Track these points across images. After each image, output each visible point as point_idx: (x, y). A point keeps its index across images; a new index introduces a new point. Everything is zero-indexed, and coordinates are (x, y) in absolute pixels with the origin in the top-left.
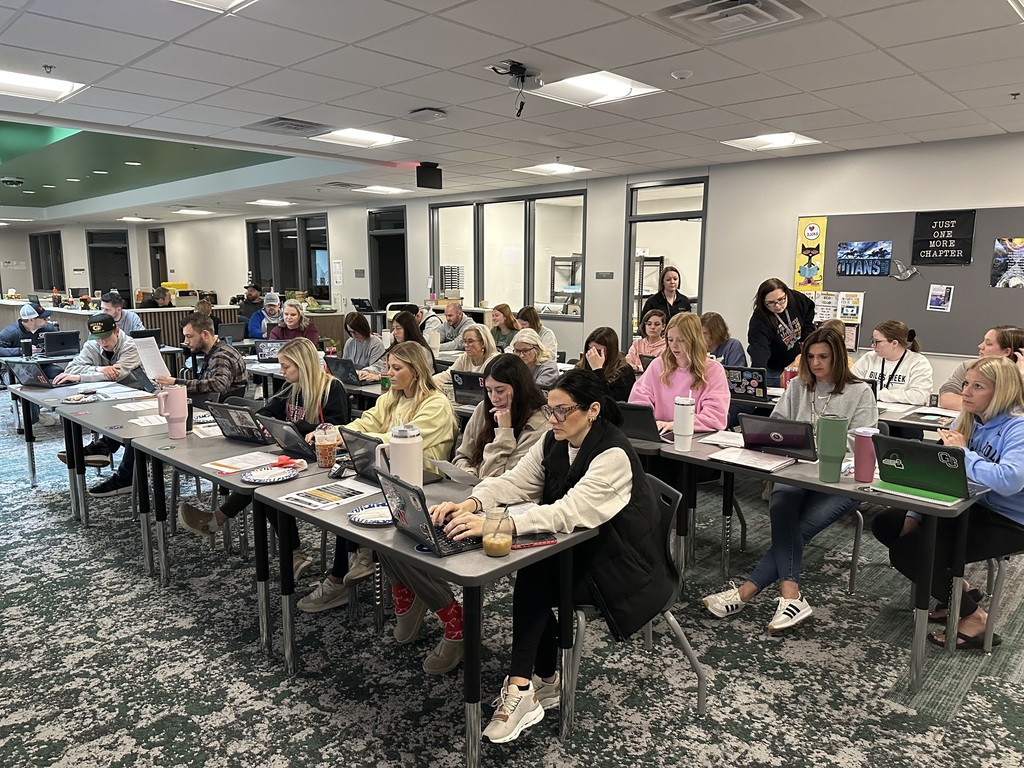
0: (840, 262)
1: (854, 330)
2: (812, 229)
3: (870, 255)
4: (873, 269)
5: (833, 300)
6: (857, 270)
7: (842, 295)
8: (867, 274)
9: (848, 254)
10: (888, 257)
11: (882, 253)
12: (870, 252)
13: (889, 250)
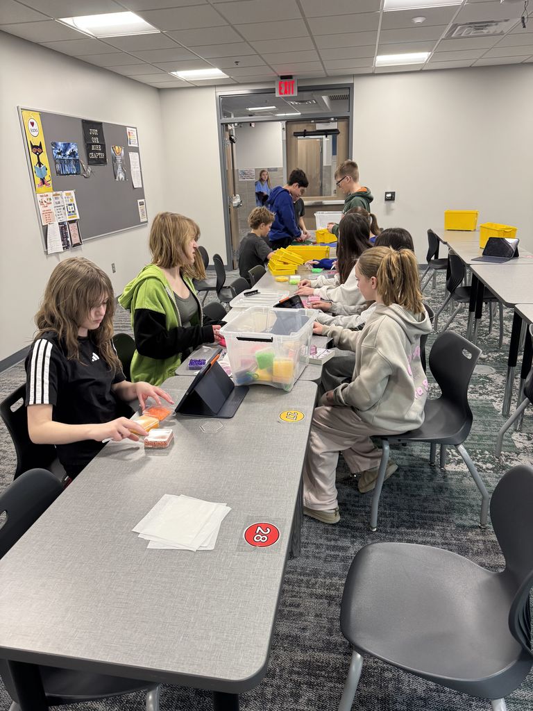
0: (56, 161)
1: (76, 225)
2: (32, 124)
3: (69, 155)
5: (60, 199)
6: (66, 170)
7: (64, 193)
9: (58, 154)
10: (77, 157)
11: (73, 154)
12: (68, 153)
13: (76, 150)
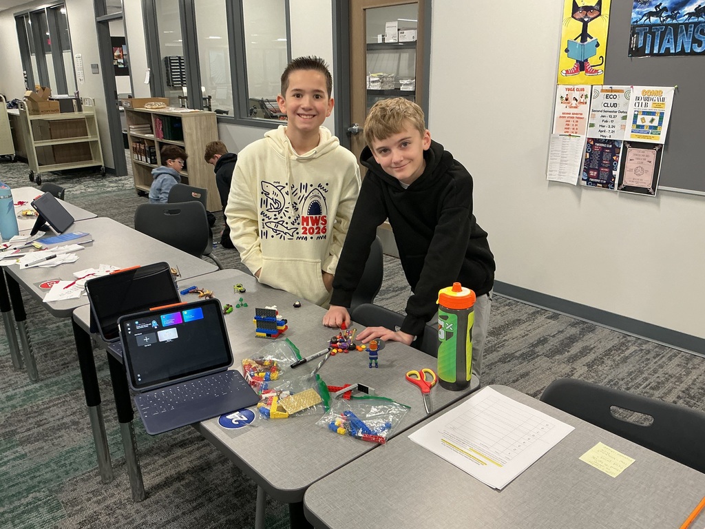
0: (635, 29)
1: (651, 154)
3: (690, 14)
4: (695, 41)
5: (621, 99)
6: (665, 45)
7: (638, 90)
8: (683, 53)
9: (650, 14)
